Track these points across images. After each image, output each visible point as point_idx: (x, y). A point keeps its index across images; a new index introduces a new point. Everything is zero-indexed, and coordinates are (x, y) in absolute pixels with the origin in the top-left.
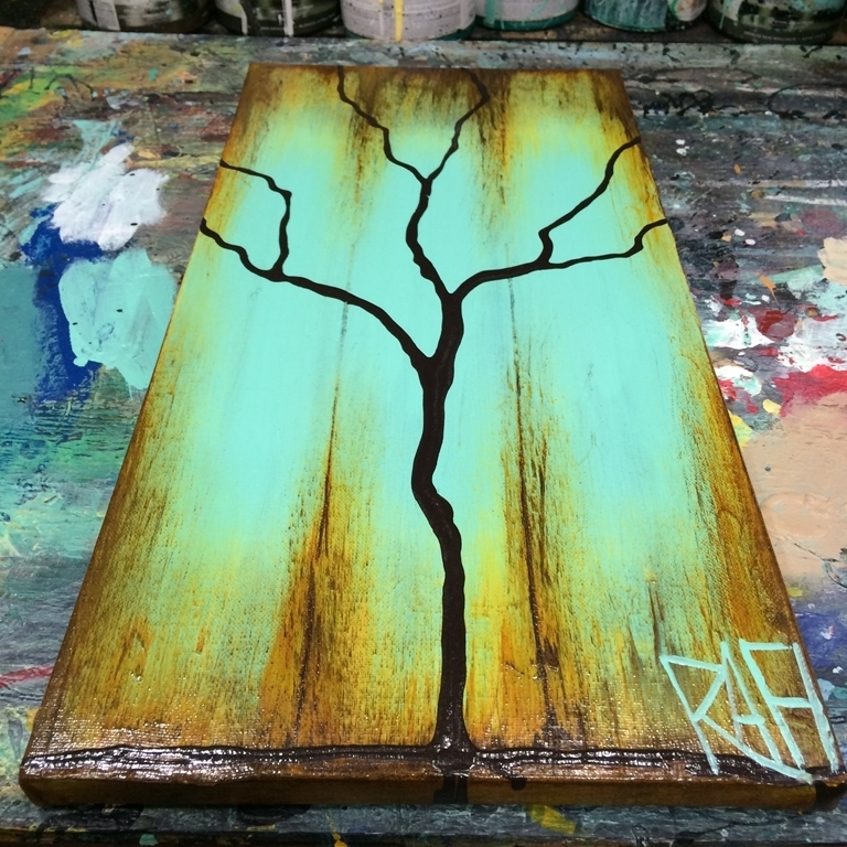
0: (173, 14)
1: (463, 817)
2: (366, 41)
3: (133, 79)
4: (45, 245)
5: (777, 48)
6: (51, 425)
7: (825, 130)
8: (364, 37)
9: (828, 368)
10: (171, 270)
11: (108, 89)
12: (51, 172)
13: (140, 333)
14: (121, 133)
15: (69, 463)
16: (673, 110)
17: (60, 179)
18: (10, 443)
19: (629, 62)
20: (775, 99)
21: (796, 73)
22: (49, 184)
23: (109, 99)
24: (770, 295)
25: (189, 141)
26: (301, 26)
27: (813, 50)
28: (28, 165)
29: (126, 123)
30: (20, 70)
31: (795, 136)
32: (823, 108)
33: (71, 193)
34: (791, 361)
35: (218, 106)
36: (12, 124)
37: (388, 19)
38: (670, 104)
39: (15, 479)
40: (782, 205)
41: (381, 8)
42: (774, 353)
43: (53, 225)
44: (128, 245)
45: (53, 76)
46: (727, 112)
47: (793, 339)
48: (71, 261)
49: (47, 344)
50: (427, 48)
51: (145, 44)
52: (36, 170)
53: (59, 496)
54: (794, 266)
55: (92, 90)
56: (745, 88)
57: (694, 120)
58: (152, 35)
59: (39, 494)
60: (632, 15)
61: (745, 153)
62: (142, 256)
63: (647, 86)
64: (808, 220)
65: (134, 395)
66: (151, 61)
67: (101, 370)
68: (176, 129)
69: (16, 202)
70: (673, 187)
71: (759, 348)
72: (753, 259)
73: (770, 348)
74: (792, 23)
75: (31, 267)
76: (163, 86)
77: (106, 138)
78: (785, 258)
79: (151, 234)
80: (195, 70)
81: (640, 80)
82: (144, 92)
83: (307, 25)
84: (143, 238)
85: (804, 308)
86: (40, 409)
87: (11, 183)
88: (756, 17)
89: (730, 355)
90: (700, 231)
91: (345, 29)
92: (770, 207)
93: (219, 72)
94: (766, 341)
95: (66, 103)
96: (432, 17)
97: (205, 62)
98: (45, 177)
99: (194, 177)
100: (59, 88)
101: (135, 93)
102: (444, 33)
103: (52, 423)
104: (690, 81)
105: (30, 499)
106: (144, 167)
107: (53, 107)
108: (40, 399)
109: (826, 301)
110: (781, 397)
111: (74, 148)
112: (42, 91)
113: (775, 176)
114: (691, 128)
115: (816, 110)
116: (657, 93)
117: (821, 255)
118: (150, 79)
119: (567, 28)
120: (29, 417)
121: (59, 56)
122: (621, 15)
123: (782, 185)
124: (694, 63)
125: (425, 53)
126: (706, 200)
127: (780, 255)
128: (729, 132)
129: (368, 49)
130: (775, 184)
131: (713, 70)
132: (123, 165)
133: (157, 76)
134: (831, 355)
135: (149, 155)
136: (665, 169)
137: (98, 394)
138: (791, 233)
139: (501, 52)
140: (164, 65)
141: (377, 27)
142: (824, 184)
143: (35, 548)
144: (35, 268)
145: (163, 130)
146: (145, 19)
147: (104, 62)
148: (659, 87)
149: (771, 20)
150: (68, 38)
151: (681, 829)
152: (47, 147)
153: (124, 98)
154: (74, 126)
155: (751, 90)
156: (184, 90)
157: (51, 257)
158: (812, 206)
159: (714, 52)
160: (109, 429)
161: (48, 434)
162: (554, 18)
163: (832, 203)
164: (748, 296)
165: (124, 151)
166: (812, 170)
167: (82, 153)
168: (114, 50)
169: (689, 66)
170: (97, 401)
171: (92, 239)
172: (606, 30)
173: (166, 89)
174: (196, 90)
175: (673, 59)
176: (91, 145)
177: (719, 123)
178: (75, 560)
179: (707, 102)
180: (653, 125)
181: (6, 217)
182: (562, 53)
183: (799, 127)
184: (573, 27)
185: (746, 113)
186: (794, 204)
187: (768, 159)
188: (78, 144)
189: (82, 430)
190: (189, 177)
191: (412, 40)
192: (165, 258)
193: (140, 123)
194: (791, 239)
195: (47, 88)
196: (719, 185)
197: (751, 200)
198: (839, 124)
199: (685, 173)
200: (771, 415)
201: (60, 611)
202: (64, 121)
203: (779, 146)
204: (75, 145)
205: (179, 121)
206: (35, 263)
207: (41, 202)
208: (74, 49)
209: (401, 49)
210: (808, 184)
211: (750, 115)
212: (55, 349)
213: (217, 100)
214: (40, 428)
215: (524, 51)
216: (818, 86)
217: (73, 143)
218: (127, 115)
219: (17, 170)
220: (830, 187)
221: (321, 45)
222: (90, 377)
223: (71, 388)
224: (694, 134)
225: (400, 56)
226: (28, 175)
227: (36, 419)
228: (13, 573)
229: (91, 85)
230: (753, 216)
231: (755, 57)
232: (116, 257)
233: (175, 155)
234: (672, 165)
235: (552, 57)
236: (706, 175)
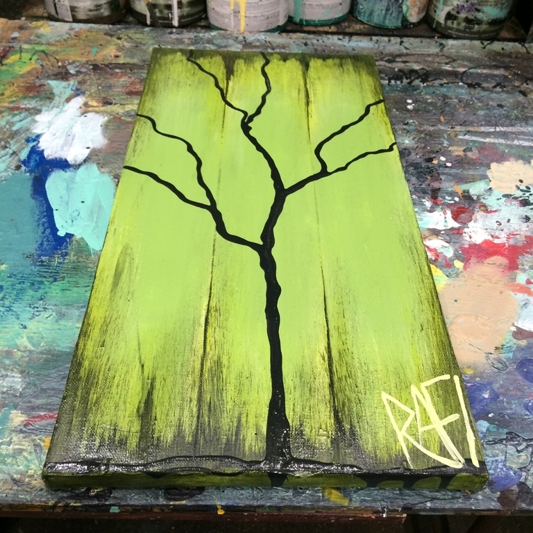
0: (105, 12)
1: (288, 496)
2: (223, 32)
3: (82, 54)
4: (36, 161)
5: (467, 42)
6: (46, 272)
7: (494, 95)
8: (221, 29)
9: (491, 242)
10: (112, 177)
11: (68, 60)
12: (37, 114)
13: (95, 216)
14: (77, 89)
15: (58, 295)
16: (405, 81)
17: (43, 118)
18: (24, 282)
19: (380, 49)
20: (465, 75)
21: (478, 59)
22: (35, 122)
23: (68, 67)
24: (459, 198)
25: (118, 95)
26: (183, 20)
27: (488, 44)
28: (22, 109)
29: (80, 83)
30: (13, 47)
31: (476, 98)
32: (493, 81)
33: (49, 127)
34: (470, 237)
35: (135, 73)
36: (11, 82)
37: (236, 19)
38: (404, 77)
39: (27, 304)
40: (467, 142)
41: (232, 12)
42: (461, 232)
43: (39, 148)
44: (85, 161)
45: (34, 52)
46: (437, 82)
47: (471, 224)
48: (52, 171)
49: (41, 222)
50: (259, 38)
51: (88, 31)
52: (27, 112)
53: (54, 314)
54: (473, 180)
55: (58, 62)
56: (448, 68)
57: (417, 88)
58: (93, 25)
59: (42, 313)
60: (382, 18)
61: (447, 109)
62: (93, 168)
63: (390, 65)
64: (482, 151)
65: (94, 254)
66: (92, 42)
67: (73, 239)
68: (110, 87)
69: (17, 133)
70: (405, 129)
71: (452, 229)
72: (450, 175)
73: (458, 229)
74: (476, 26)
75: (28, 174)
76: (101, 59)
77: (69, 92)
78: (469, 174)
79: (99, 154)
80: (120, 49)
81: (386, 61)
82: (90, 63)
83: (186, 20)
84: (94, 157)
85: (478, 205)
86: (39, 262)
87: (12, 120)
88: (455, 22)
89: (435, 233)
90: (420, 157)
91: (210, 23)
92: (460, 143)
93: (135, 50)
94: (456, 225)
95: (43, 69)
96: (262, 18)
97: (125, 44)
98: (33, 117)
99: (123, 118)
100: (38, 59)
101: (84, 64)
102: (269, 28)
103: (47, 270)
104: (415, 62)
105: (37, 316)
106: (92, 111)
107: (34, 71)
108: (40, 256)
109: (491, 201)
110: (464, 258)
111: (49, 98)
112: (27, 61)
113: (464, 124)
114: (415, 92)
115: (488, 82)
116: (396, 70)
117: (489, 173)
118: (93, 54)
119: (343, 24)
120: (33, 267)
121: (36, 38)
122: (375, 18)
123: (467, 130)
124: (418, 51)
125: (258, 40)
126: (424, 138)
127: (466, 172)
128: (437, 95)
129: (224, 37)
130: (463, 129)
131: (429, 55)
132: (80, 110)
133: (97, 52)
134: (493, 234)
135: (95, 104)
136: (400, 118)
137: (73, 253)
138: (472, 159)
139: (304, 41)
140: (101, 45)
141: (229, 23)
142: (492, 130)
143: (42, 345)
144: (31, 175)
145: (103, 87)
146: (88, 15)
147: (64, 43)
148: (398, 66)
149: (464, 24)
150: (41, 26)
151: (406, 502)
152: (33, 98)
153: (77, 66)
154: (48, 84)
155: (451, 69)
156: (114, 62)
157: (40, 168)
158: (485, 143)
159: (430, 43)
160: (80, 274)
161: (45, 277)
162: (335, 19)
163: (496, 141)
164: (447, 197)
165: (79, 101)
166: (486, 121)
167: (54, 101)
168: (70, 35)
169: (415, 52)
170: (72, 257)
171: (64, 157)
172: (366, 26)
173: (103, 61)
174: (121, 62)
175: (406, 48)
176: (60, 97)
177: (432, 90)
178: (65, 352)
179: (425, 76)
180: (394, 90)
181: (11, 142)
182: (340, 42)
183: (479, 93)
184: (346, 24)
185: (448, 83)
186: (474, 142)
187: (460, 113)
188: (51, 96)
189: (65, 275)
190: (120, 118)
191: (251, 32)
192: (107, 169)
193: (88, 83)
194: (473, 163)
195: (31, 59)
196: (432, 129)
197: (449, 139)
198: (502, 92)
199: (412, 121)
200: (458, 269)
201: (58, 381)
202: (42, 81)
203: (467, 105)
204: (50, 97)
205: (112, 82)
206: (30, 172)
207: (31, 133)
208: (45, 34)
209: (244, 38)
210: (483, 129)
211: (450, 85)
212: (46, 225)
213: (134, 69)
214: (40, 273)
215: (318, 41)
216: (490, 67)
217: (49, 95)
218: (80, 77)
219: (15, 112)
220: (495, 131)
221: (195, 34)
222: (67, 243)
223: (57, 249)
224: (417, 97)
225: (244, 42)
226: (23, 115)
227: (37, 268)
228: (30, 359)
229: (57, 57)
230: (450, 148)
231: (454, 48)
232: (78, 168)
233: (111, 104)
234: (404, 116)
235: (334, 45)
236: (424, 122)
